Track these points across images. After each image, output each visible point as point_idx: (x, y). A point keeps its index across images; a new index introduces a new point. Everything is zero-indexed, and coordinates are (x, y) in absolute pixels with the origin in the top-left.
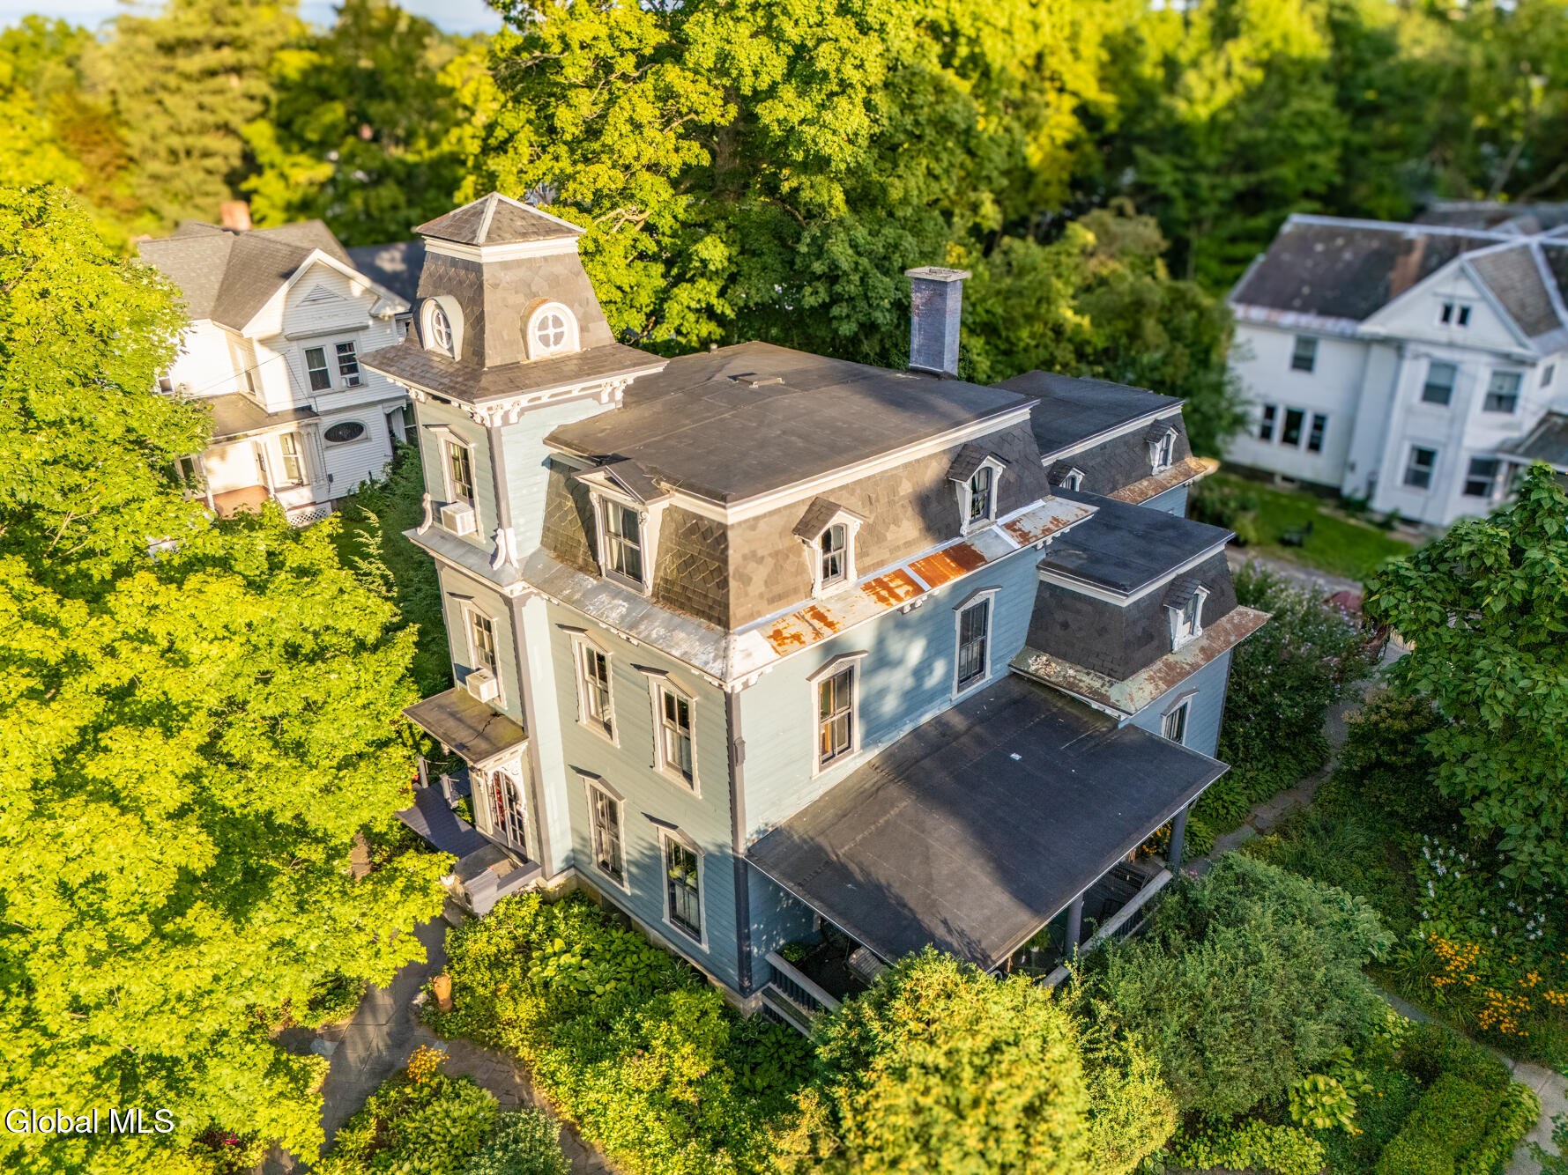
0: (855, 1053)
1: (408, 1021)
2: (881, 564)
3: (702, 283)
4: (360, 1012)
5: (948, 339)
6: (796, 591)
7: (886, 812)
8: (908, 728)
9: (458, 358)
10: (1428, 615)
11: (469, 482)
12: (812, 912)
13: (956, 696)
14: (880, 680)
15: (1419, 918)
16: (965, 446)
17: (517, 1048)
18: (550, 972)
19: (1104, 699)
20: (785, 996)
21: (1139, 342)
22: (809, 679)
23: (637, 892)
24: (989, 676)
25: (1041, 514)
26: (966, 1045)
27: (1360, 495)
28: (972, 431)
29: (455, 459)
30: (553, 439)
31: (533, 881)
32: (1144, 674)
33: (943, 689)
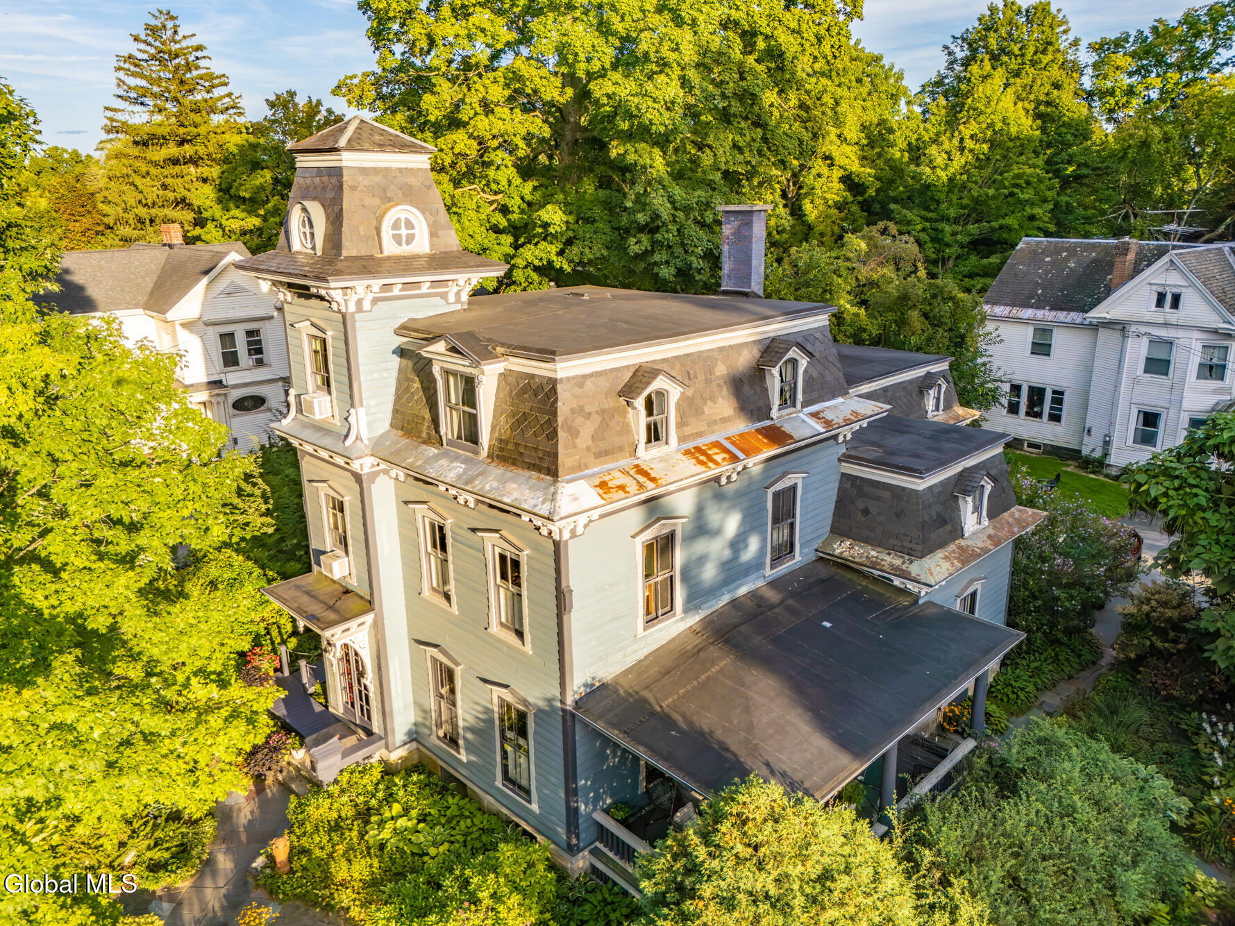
0: (680, 888)
1: (246, 884)
2: (700, 434)
3: (543, 245)
4: (201, 875)
5: (754, 263)
6: (621, 449)
7: (707, 670)
8: (726, 599)
9: (319, 253)
10: (1195, 500)
11: (327, 371)
12: (636, 759)
13: (769, 573)
14: (701, 546)
15: (1210, 786)
16: (773, 340)
17: (349, 908)
18: (386, 834)
19: (905, 575)
20: (611, 855)
21: (907, 327)
22: (633, 537)
23: (473, 758)
24: (800, 557)
25: (842, 408)
26: (795, 870)
27: (1097, 454)
28: (778, 327)
29: (316, 352)
30: (402, 330)
31: (378, 754)
32: (940, 554)
33: (756, 565)
